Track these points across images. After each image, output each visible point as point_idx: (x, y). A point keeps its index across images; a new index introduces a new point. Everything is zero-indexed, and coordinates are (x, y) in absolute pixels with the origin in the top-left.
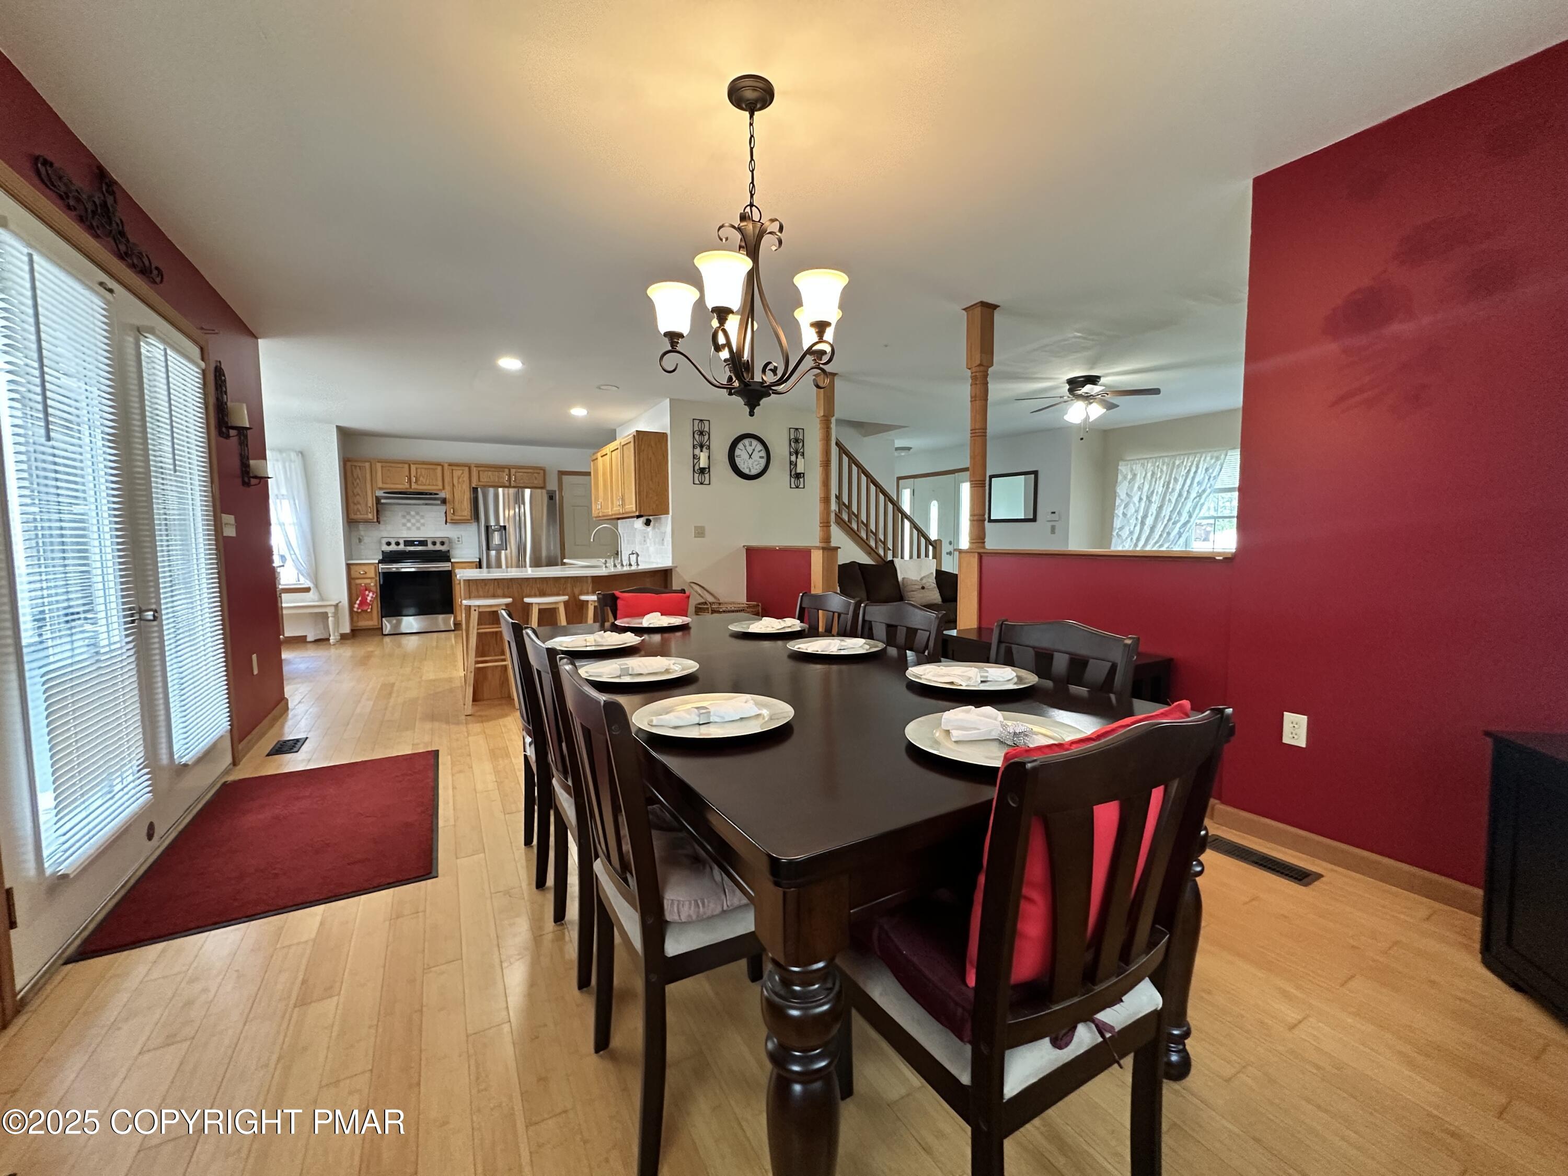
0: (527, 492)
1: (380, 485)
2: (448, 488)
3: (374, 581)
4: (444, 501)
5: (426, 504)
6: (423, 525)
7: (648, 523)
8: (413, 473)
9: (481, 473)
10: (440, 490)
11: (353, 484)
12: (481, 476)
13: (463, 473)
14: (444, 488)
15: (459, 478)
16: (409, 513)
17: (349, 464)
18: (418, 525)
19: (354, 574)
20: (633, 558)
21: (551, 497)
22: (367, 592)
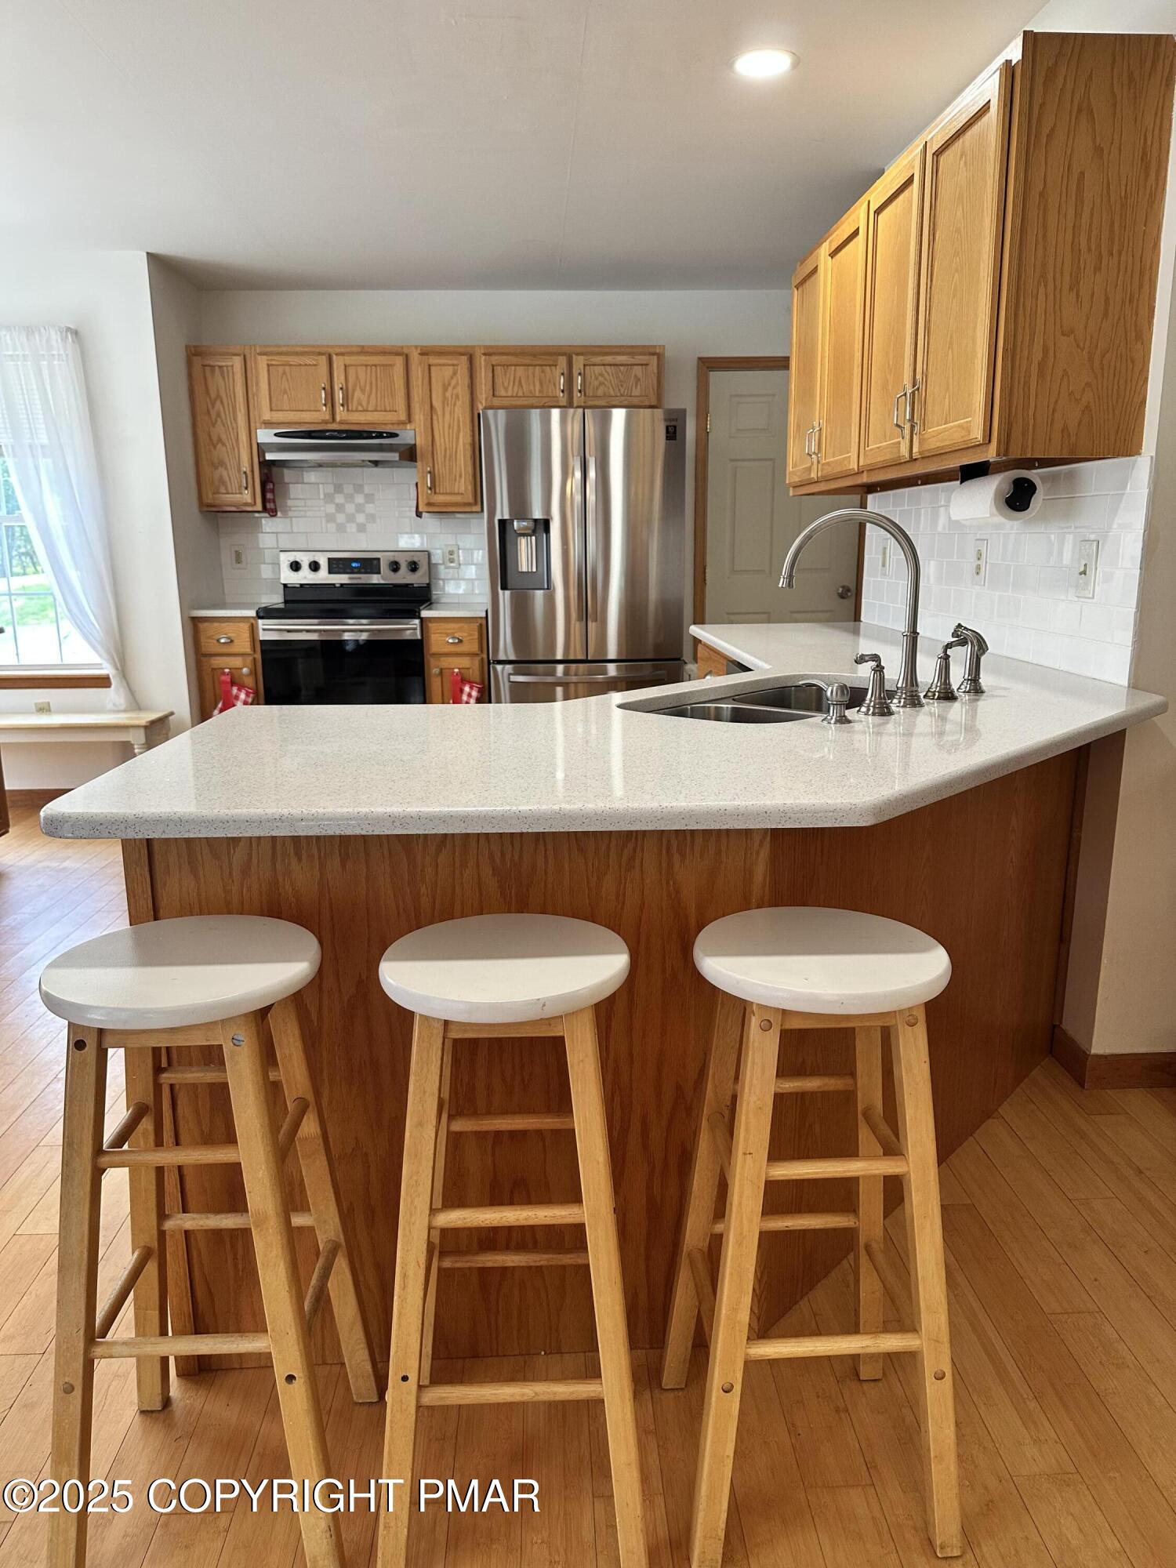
0: (619, 416)
1: (267, 416)
2: (419, 416)
3: (249, 660)
4: (410, 454)
5: (376, 463)
6: (372, 518)
7: (1019, 498)
8: (339, 380)
9: (498, 370)
10: (403, 423)
11: (208, 413)
12: (499, 381)
13: (455, 373)
14: (410, 420)
15: (445, 389)
16: (338, 489)
17: (197, 361)
18: (361, 518)
19: (209, 646)
20: (960, 657)
21: (673, 433)
22: (235, 690)
